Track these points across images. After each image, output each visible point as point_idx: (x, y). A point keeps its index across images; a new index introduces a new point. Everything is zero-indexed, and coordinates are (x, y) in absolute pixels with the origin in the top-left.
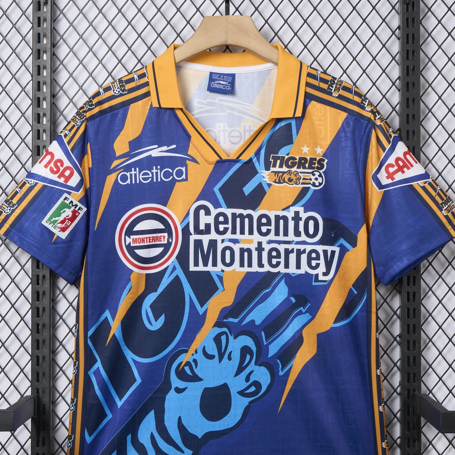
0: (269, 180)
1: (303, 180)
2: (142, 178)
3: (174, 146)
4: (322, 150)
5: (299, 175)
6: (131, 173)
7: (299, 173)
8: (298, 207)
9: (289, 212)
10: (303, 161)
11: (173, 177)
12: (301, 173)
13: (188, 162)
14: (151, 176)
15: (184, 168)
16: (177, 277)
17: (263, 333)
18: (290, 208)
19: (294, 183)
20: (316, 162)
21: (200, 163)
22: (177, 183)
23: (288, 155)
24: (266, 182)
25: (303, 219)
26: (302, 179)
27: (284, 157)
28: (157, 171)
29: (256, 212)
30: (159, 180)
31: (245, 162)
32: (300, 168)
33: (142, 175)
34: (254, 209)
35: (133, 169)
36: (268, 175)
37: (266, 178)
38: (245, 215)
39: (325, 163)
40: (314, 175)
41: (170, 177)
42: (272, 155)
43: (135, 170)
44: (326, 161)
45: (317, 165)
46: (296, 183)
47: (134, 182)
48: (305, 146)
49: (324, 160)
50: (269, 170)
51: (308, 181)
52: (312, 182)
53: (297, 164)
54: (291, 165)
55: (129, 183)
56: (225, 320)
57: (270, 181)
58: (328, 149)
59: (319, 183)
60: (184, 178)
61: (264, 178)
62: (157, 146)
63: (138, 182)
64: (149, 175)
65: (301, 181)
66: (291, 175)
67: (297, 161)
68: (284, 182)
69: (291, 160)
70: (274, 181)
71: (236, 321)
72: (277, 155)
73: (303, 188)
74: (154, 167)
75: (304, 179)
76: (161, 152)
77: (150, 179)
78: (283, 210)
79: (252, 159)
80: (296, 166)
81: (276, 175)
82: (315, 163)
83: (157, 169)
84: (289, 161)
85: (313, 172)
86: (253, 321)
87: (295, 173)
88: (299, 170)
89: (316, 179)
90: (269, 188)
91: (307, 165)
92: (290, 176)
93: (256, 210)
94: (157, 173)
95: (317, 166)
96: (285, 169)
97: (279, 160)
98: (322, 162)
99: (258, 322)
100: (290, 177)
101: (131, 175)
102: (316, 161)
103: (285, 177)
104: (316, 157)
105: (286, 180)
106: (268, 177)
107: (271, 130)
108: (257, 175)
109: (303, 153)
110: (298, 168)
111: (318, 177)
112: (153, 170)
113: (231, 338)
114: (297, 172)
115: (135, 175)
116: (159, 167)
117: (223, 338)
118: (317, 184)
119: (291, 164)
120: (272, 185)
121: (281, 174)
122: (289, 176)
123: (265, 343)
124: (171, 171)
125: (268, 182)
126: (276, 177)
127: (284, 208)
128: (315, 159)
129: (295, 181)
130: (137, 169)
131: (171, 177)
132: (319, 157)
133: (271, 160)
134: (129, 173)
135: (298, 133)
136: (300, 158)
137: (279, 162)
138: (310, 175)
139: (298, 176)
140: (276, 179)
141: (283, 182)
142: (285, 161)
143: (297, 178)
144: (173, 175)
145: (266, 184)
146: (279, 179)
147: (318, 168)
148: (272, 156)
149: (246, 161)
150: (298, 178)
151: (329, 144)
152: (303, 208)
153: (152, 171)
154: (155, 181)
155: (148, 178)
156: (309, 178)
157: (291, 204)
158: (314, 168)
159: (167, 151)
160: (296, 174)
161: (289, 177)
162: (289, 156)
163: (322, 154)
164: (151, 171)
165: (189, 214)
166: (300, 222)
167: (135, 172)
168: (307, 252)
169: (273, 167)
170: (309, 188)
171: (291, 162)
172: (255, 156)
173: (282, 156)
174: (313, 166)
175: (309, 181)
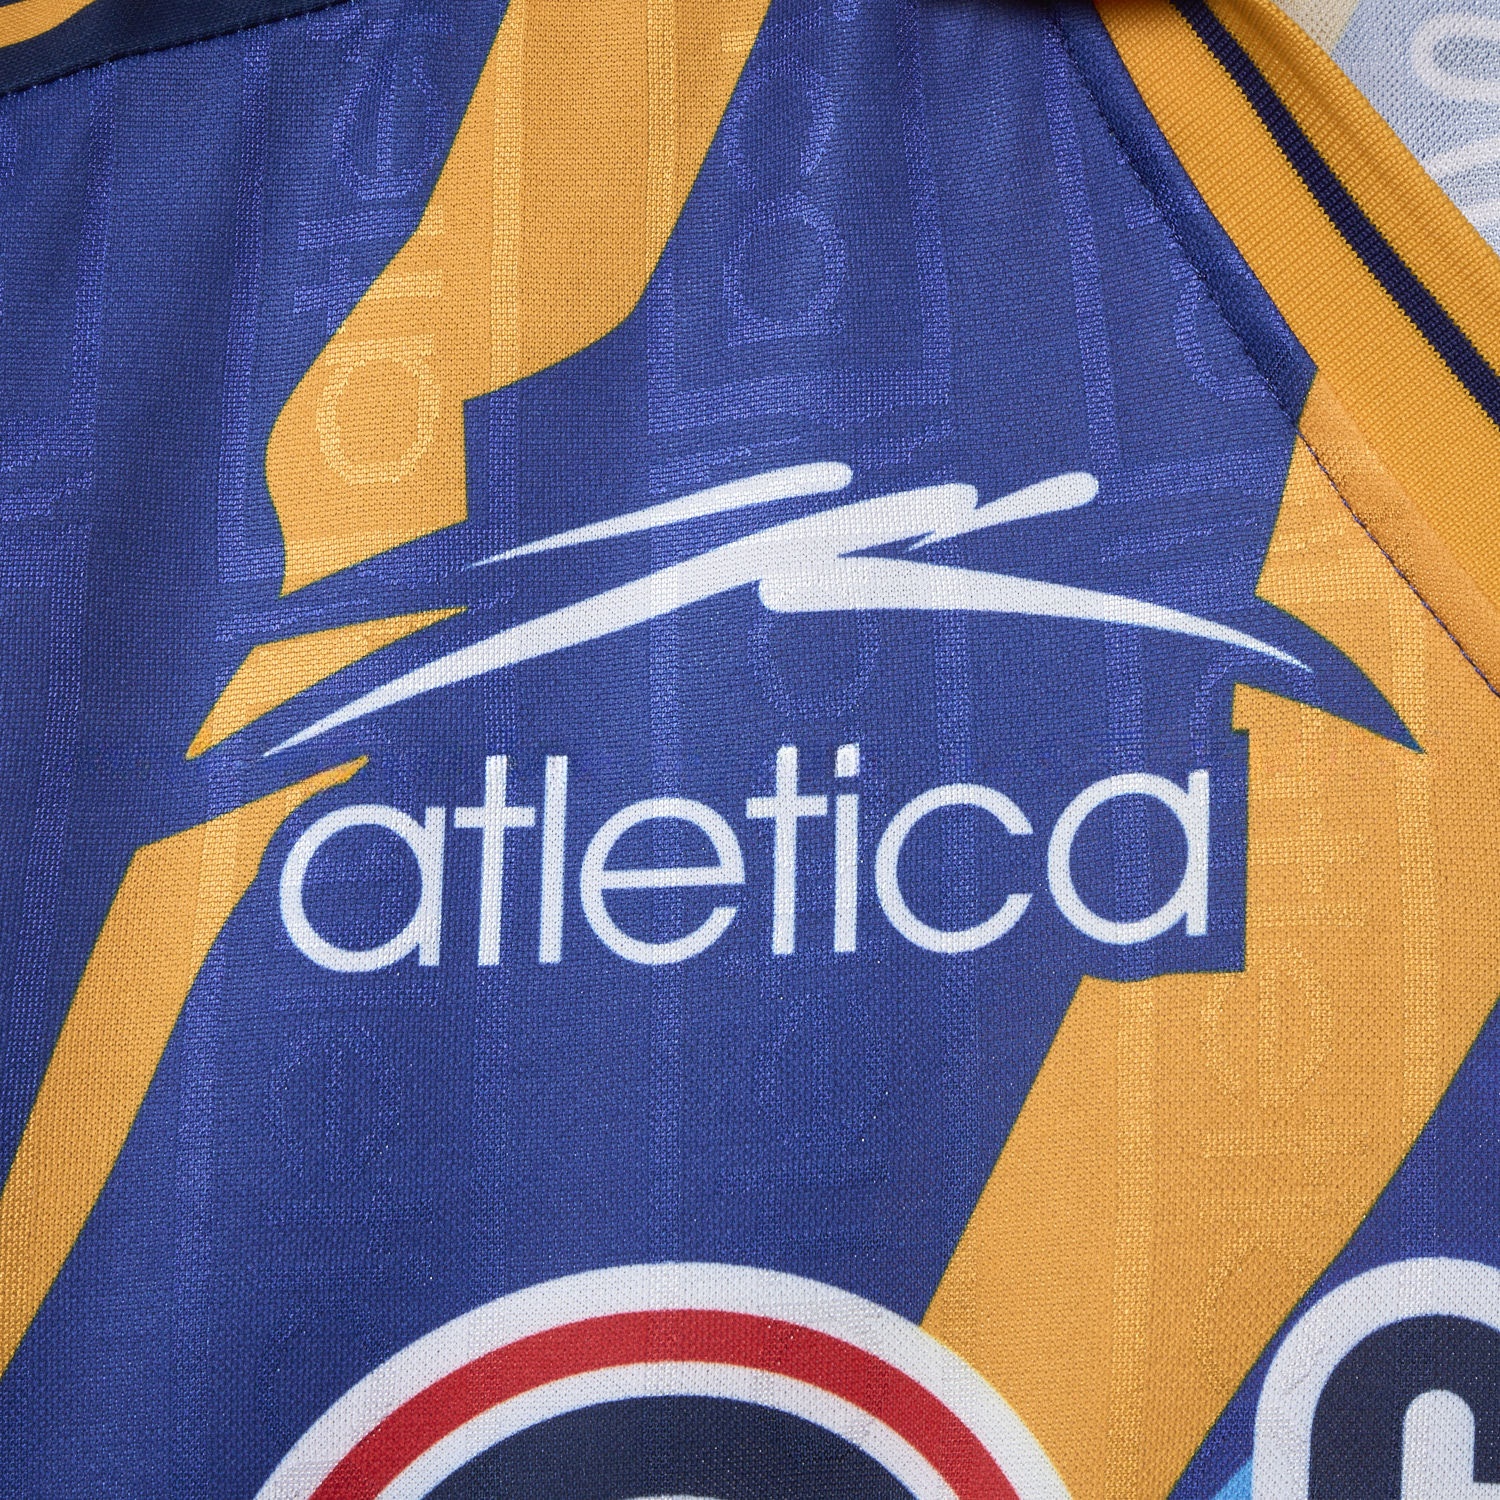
2: (614, 901)
3: (1073, 490)
6: (465, 817)
11: (1043, 907)
13: (1250, 706)
14: (731, 870)
15: (1200, 779)
21: (1416, 729)
28: (816, 806)
30: (845, 939)
33: (615, 861)
35: (496, 768)
41: (989, 908)
43: (526, 788)
47: (489, 952)
55: (430, 958)
60: (1197, 927)
62: (834, 475)
63: (550, 950)
64: (711, 859)
74: (787, 758)
76: (895, 550)
77: (722, 918)
83: (816, 776)
94: (816, 837)
101: (463, 849)
112: (767, 788)
115: (523, 847)
116: (848, 760)
124: (1016, 822)
130: (557, 769)
131: (1016, 906)
134: (435, 815)
144: (1035, 881)
153: (756, 808)
154: (783, 940)
155: (695, 905)
159: (968, 551)
164: (733, 813)
165: (1248, 1452)
167: (524, 817)
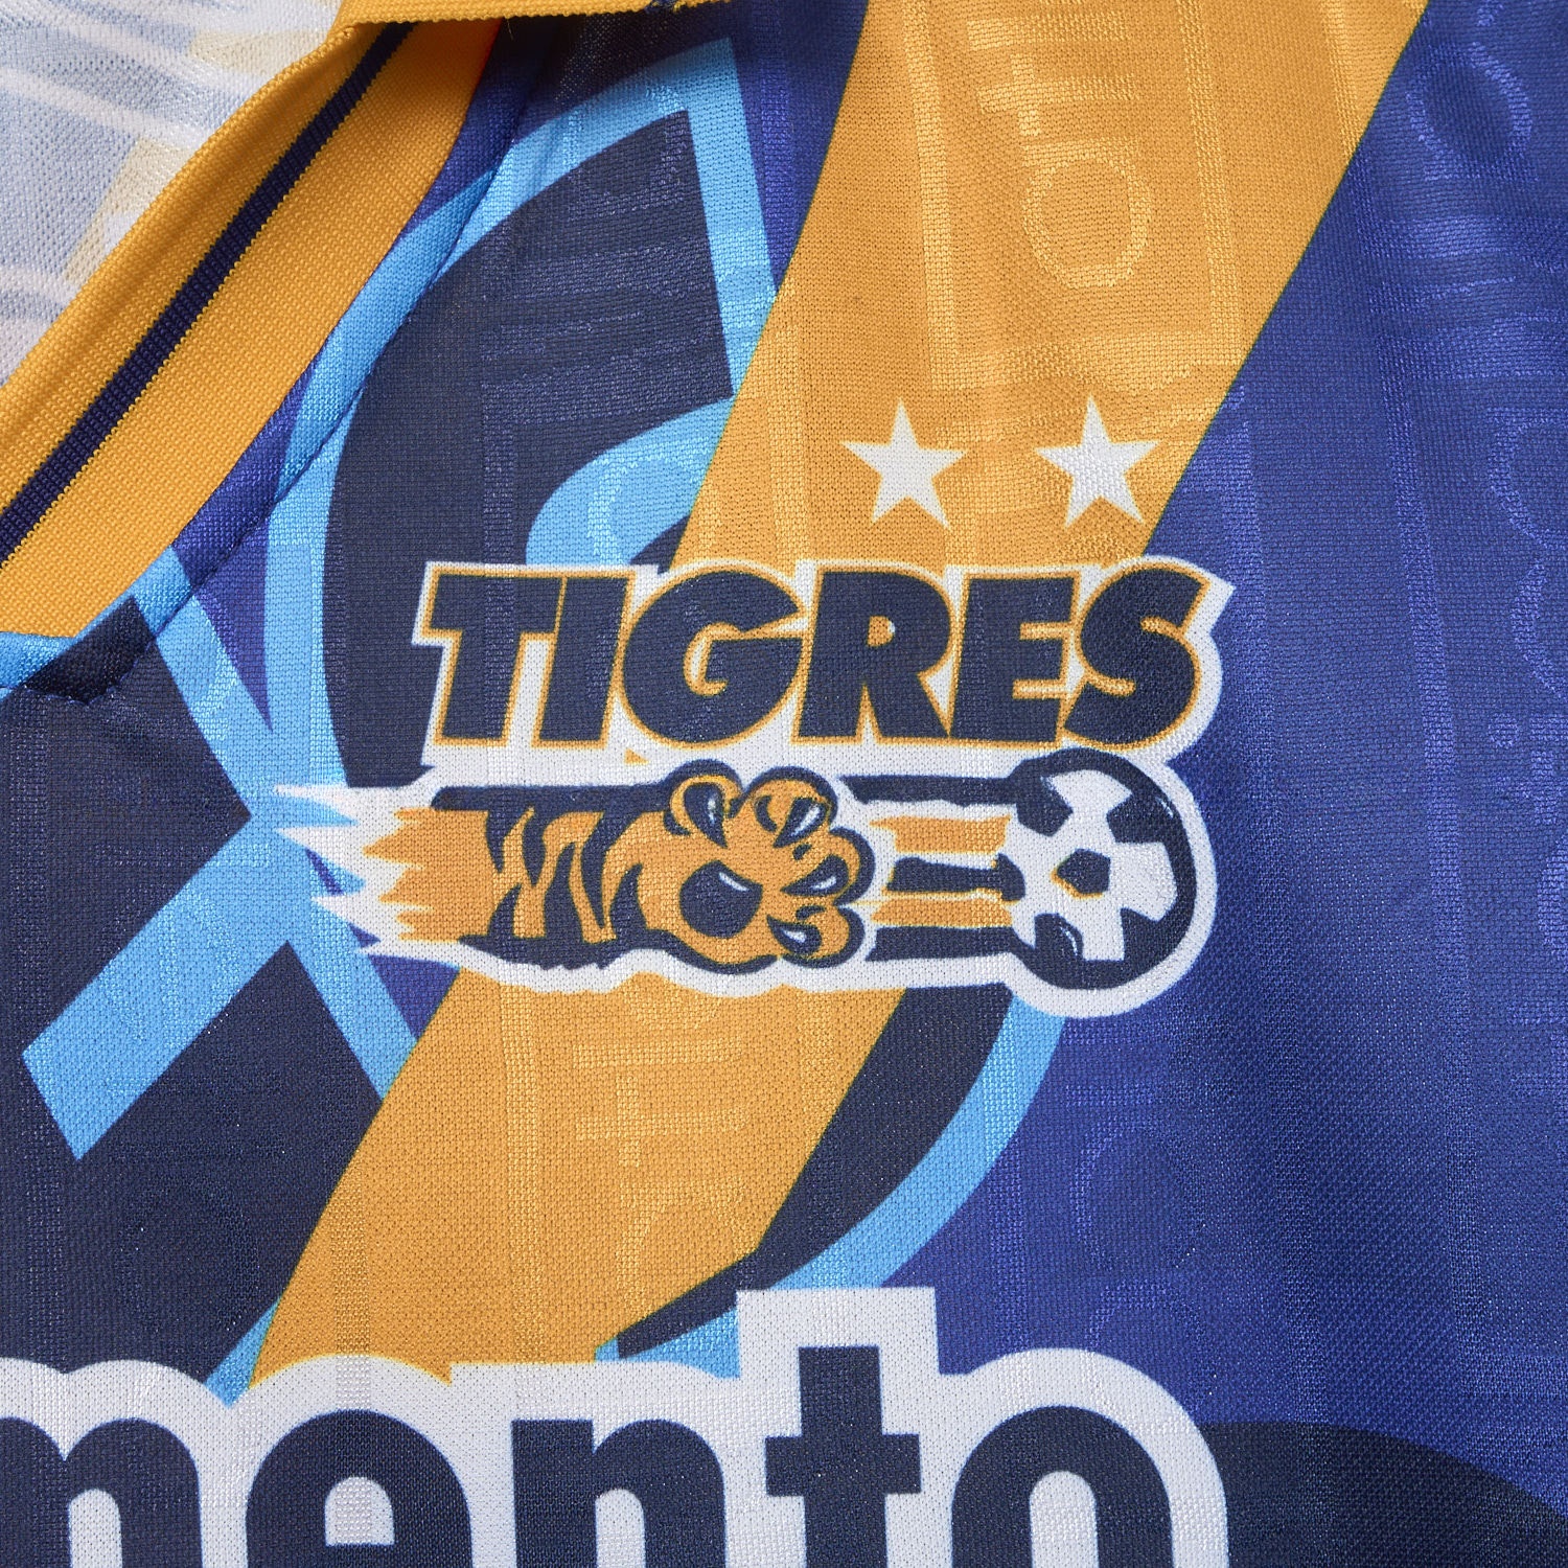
0: (405, 918)
1: (892, 887)
4: (1135, 452)
5: (838, 822)
7: (841, 791)
8: (855, 1281)
9: (725, 1364)
10: (882, 631)
12: (868, 788)
18: (730, 1303)
19: (778, 949)
20: (1069, 634)
23: (661, 552)
24: (365, 939)
25: (942, 1468)
26: (883, 873)
27: (613, 591)
29: (230, 1398)
31: (30, 669)
32: (846, 728)
34: (199, 1361)
36: (387, 848)
37: (356, 885)
38: (65, 1450)
39: (1198, 633)
40: (1046, 814)
42: (433, 570)
44: (1216, 594)
45: (1076, 673)
46: (799, 937)
48: (902, 424)
49: (1178, 596)
50: (402, 769)
51: (979, 908)
52: (1021, 919)
53: (804, 665)
54: (714, 689)
57: (424, 927)
58: (1221, 426)
59: (1131, 920)
61: (334, 888)
65: (874, 907)
66: (716, 835)
67: (800, 625)
68: (634, 932)
69: (712, 619)
70: (481, 928)
72: (509, 570)
73: (915, 1001)
75: (911, 876)
78: (637, 1340)
79: (153, 621)
80: (790, 707)
81: (513, 844)
82: (1056, 645)
84: (690, 636)
85: (1030, 771)
87: (782, 797)
88: (832, 759)
89: (1086, 872)
90: (418, 1026)
91: (940, 684)
92: (714, 853)
93: (225, 1368)
95: (1089, 694)
96: (632, 757)
97: (545, 627)
98: (1153, 625)
100: (717, 867)
102: (1061, 613)
103: (636, 870)
104: (1066, 569)
105: (661, 904)
106: (387, 873)
107: (405, 230)
108: (224, 851)
109: (877, 514)
110: (814, 724)
111: (1101, 840)
114: (805, 790)
118: (1103, 941)
119: (710, 676)
120: (457, 989)
121: (570, 831)
122: (697, 851)
125: (396, 943)
126: (515, 868)
127: (642, 1309)
128: (1054, 596)
129: (788, 916)
132: (1109, 558)
133: (421, 636)
135: (784, 229)
136: (834, 585)
137: (536, 655)
138: (1001, 822)
139: (821, 846)
140: (516, 891)
141: (608, 934)
142: (621, 645)
143: (810, 863)
145: (372, 977)
146: (558, 903)
147: (1094, 712)
148: (445, 580)
149: (54, 650)
150: (834, 865)
151: (1238, 358)
152: (921, 1301)
156: (983, 861)
157: (745, 1240)
158: (1036, 721)
160: (800, 807)
161: (695, 863)
162: (685, 568)
163: (1142, 518)
166: (896, 1506)
169: (454, 728)
170: (997, 997)
171: (718, 647)
172: (181, 581)
173: (573, 582)
174: (1026, 689)
175: (991, 897)
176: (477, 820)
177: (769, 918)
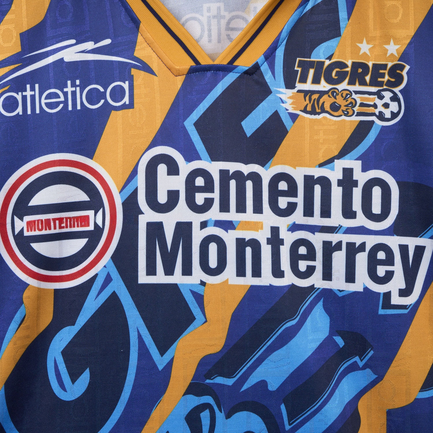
0: (293, 107)
1: (359, 106)
2: (46, 104)
3: (108, 41)
4: (397, 47)
5: (352, 97)
6: (24, 94)
7: (353, 93)
8: (351, 159)
9: (333, 169)
10: (360, 70)
11: (106, 101)
12: (356, 92)
13: (134, 71)
14: (62, 99)
15: (127, 82)
16: (114, 296)
17: (283, 407)
18: (334, 161)
19: (343, 114)
20: (386, 72)
21: (156, 73)
22: (113, 113)
23: (330, 58)
24: (287, 110)
25: (361, 185)
26: (358, 104)
27: (323, 63)
28: (74, 89)
29: (267, 170)
30: (79, 107)
31: (244, 71)
32: (354, 84)
33: (46, 98)
34: (263, 164)
35: (28, 86)
36: (290, 98)
37: (286, 102)
38: (246, 175)
39: (404, 73)
40: (381, 97)
41: (99, 102)
42: (298, 59)
43: (33, 89)
44: (407, 67)
45: (387, 77)
46: (346, 112)
47: (29, 112)
48: (365, 41)
49: (402, 68)
50: (293, 87)
51: (371, 110)
52: (377, 112)
53: (349, 75)
54: (336, 78)
55: (21, 113)
56: (208, 381)
57: (295, 109)
58: (410, 44)
59: (392, 113)
60: (127, 103)
61: (283, 103)
62: (73, 41)
63: (38, 111)
64: (59, 97)
65: (356, 109)
66: (335, 98)
67: (349, 69)
68: (323, 111)
69: (336, 68)
70: (303, 109)
71: (230, 382)
72: (308, 59)
73: (361, 122)
74: (69, 82)
75: (362, 105)
76: (83, 52)
77: (61, 106)
78: (321, 165)
79: (260, 65)
80: (347, 81)
81: (307, 98)
82: (384, 74)
83: (73, 85)
84: (333, 70)
85: (380, 91)
86: (263, 384)
87: (345, 93)
88: (352, 88)
89: (386, 106)
90: (294, 122)
91: (368, 78)
92: (335, 100)
93: (266, 166)
94: (74, 93)
95: (388, 80)
96: (324, 87)
97: (313, 68)
98: (398, 71)
99: (273, 386)
100: (335, 102)
101: (24, 98)
102: (385, 69)
103: (324, 102)
104: (387, 63)
105: (327, 107)
106: (290, 101)
107: (296, 10)
108: (269, 97)
109: (360, 54)
110: (350, 83)
111: (389, 101)
112: (67, 87)
113: (220, 416)
114: (348, 92)
115: (33, 97)
116: (78, 82)
117: (205, 416)
118: (388, 115)
119: (336, 76)
120: (299, 117)
121: (315, 96)
122: (333, 100)
123: (288, 427)
124: (102, 90)
125: (291, 111)
126: (308, 101)
127: (322, 161)
128: (384, 66)
129: (345, 110)
130: (37, 86)
131: (102, 101)
132: (392, 61)
133: (296, 68)
134: (20, 93)
135: (349, 14)
136: (354, 64)
137: (312, 72)
138: (375, 98)
139: (350, 100)
140: (307, 104)
141: (320, 111)
142: (323, 71)
143: (348, 102)
144: (105, 98)
145: (288, 115)
146: (313, 106)
147: (389, 83)
148: (300, 61)
149: (247, 68)
150: (351, 103)
151: (413, 34)
152: (360, 162)
153: (65, 90)
154: (70, 108)
155: (57, 104)
156: (372, 103)
157: (336, 153)
158: (381, 84)
159: (93, 51)
160: (347, 95)
161: (332, 102)
162: (333, 60)
163: (398, 56)
164: (62, 91)
165: (137, 174)
166: (354, 189)
167: (33, 93)
168: (368, 248)
169: (300, 82)
170: (373, 122)
171: (337, 72)
172: (264, 59)
173: (317, 62)
174: (380, 79)
175: (373, 108)
176: (303, 94)
177: (342, 110)
